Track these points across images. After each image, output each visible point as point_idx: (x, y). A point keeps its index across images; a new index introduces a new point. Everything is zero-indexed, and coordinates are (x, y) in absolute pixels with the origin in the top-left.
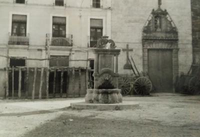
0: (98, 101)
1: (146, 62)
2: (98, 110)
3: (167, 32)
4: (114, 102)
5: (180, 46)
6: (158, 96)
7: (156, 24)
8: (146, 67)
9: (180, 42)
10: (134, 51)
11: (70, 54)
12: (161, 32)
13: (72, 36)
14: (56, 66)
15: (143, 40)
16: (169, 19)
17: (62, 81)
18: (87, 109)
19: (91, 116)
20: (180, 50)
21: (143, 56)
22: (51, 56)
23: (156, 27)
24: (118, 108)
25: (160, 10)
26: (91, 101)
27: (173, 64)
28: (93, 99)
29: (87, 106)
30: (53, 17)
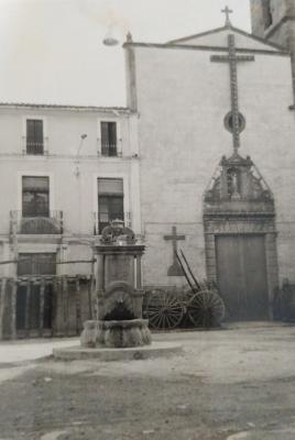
0: (102, 342)
1: (213, 261)
2: (101, 361)
3: (252, 200)
4: (133, 343)
5: (279, 227)
6: (237, 328)
7: (230, 184)
8: (214, 270)
9: (278, 220)
10: (188, 238)
11: (58, 249)
12: (241, 200)
13: (61, 213)
14: (30, 273)
15: (205, 216)
16: (255, 174)
17: (42, 303)
18: (82, 359)
19: (87, 372)
20: (280, 235)
21: (207, 249)
22: (20, 254)
23: (230, 192)
24: (139, 356)
25: (238, 157)
26: (91, 345)
27: (268, 263)
28: (94, 340)
29: (83, 353)
30: (24, 177)
